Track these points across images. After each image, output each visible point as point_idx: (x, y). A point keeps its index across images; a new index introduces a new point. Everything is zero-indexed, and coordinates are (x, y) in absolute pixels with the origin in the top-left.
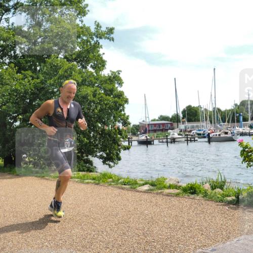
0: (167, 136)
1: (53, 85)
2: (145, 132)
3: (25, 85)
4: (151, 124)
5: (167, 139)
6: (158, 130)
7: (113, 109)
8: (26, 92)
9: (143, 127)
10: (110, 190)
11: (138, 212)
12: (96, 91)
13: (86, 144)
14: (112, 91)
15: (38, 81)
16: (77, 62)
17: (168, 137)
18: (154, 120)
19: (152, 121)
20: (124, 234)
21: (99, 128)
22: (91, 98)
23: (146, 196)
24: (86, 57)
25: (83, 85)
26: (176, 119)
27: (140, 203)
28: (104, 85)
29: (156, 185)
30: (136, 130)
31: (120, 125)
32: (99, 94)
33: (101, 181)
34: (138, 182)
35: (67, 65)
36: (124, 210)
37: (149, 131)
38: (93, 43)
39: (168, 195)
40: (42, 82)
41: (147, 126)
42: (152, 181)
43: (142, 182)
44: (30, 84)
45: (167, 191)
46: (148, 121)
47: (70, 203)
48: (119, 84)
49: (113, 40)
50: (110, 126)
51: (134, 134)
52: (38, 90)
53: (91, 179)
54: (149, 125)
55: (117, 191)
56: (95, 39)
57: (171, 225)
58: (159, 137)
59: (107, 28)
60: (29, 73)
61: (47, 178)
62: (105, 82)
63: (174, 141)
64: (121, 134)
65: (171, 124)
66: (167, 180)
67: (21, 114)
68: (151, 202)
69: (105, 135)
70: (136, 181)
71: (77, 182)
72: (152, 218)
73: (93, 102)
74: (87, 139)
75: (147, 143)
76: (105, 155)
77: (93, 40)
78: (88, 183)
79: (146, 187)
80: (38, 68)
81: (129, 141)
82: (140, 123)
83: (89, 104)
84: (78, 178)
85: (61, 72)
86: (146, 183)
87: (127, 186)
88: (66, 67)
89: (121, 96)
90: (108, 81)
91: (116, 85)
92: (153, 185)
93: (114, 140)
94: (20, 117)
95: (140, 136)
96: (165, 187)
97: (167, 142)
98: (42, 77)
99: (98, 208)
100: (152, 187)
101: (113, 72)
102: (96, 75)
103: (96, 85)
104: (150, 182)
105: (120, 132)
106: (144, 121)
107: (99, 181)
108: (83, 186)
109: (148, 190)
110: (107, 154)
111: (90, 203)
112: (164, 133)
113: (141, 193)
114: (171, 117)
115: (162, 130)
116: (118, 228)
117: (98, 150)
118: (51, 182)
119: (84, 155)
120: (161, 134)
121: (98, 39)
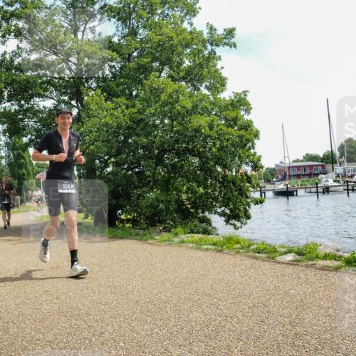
0: (317, 184)
1: (154, 115)
2: (284, 179)
3: (118, 117)
4: (293, 167)
5: (317, 187)
6: (303, 175)
7: (237, 147)
8: (119, 127)
9: (281, 171)
10: (238, 260)
11: (281, 292)
12: (213, 121)
13: (201, 196)
14: (235, 120)
15: (135, 110)
16: (186, 82)
17: (319, 185)
18: (297, 161)
19: (294, 161)
20: (262, 321)
21: (219, 173)
22: (205, 131)
23: (290, 270)
24: (198, 74)
25: (195, 113)
26: (329, 159)
27: (283, 279)
28: (224, 113)
29: (305, 255)
30: (271, 175)
31: (247, 169)
32: (218, 125)
33: (225, 247)
34: (278, 249)
35: (172, 86)
36: (260, 289)
37: (290, 176)
38: (206, 53)
39: (323, 268)
40: (139, 112)
41: (286, 170)
42: (298, 248)
43: (283, 250)
44: (124, 116)
45: (321, 263)
46: (288, 162)
47: (184, 276)
48: (246, 110)
49: (235, 47)
50: (234, 170)
51: (268, 181)
52: (134, 122)
53: (210, 244)
54: (289, 168)
55: (248, 262)
56: (209, 47)
57: (330, 312)
58: (306, 185)
59: (225, 30)
60: (123, 100)
61: (150, 241)
62: (226, 108)
63: (327, 190)
64: (250, 182)
65: (323, 166)
66: (321, 247)
67: (113, 156)
68: (299, 278)
69: (227, 182)
70: (274, 248)
71: (191, 248)
72: (302, 301)
73: (210, 136)
74: (204, 188)
75: (287, 194)
76: (228, 212)
77: (206, 49)
78: (207, 250)
79: (290, 257)
80: (134, 93)
81: (260, 191)
82: (276, 165)
83: (204, 140)
84: (192, 243)
85: (163, 97)
86: (290, 252)
87: (263, 255)
88: (170, 90)
89: (249, 127)
90: (230, 107)
91: (242, 113)
92: (300, 253)
93: (241, 190)
94: (113, 160)
95: (277, 183)
96: (318, 257)
97: (317, 192)
98: (138, 105)
99: (224, 284)
100: (298, 257)
101: (236, 94)
102: (212, 99)
103: (214, 113)
104: (296, 249)
105: (249, 179)
106: (281, 163)
107: (222, 246)
108: (200, 254)
109: (294, 261)
110: (231, 210)
111: (212, 277)
112: (312, 179)
113: (284, 265)
114: (321, 156)
115: (310, 175)
116: (253, 314)
117: (218, 205)
118: (157, 247)
119: (200, 211)
120: (308, 181)
121: (214, 47)
